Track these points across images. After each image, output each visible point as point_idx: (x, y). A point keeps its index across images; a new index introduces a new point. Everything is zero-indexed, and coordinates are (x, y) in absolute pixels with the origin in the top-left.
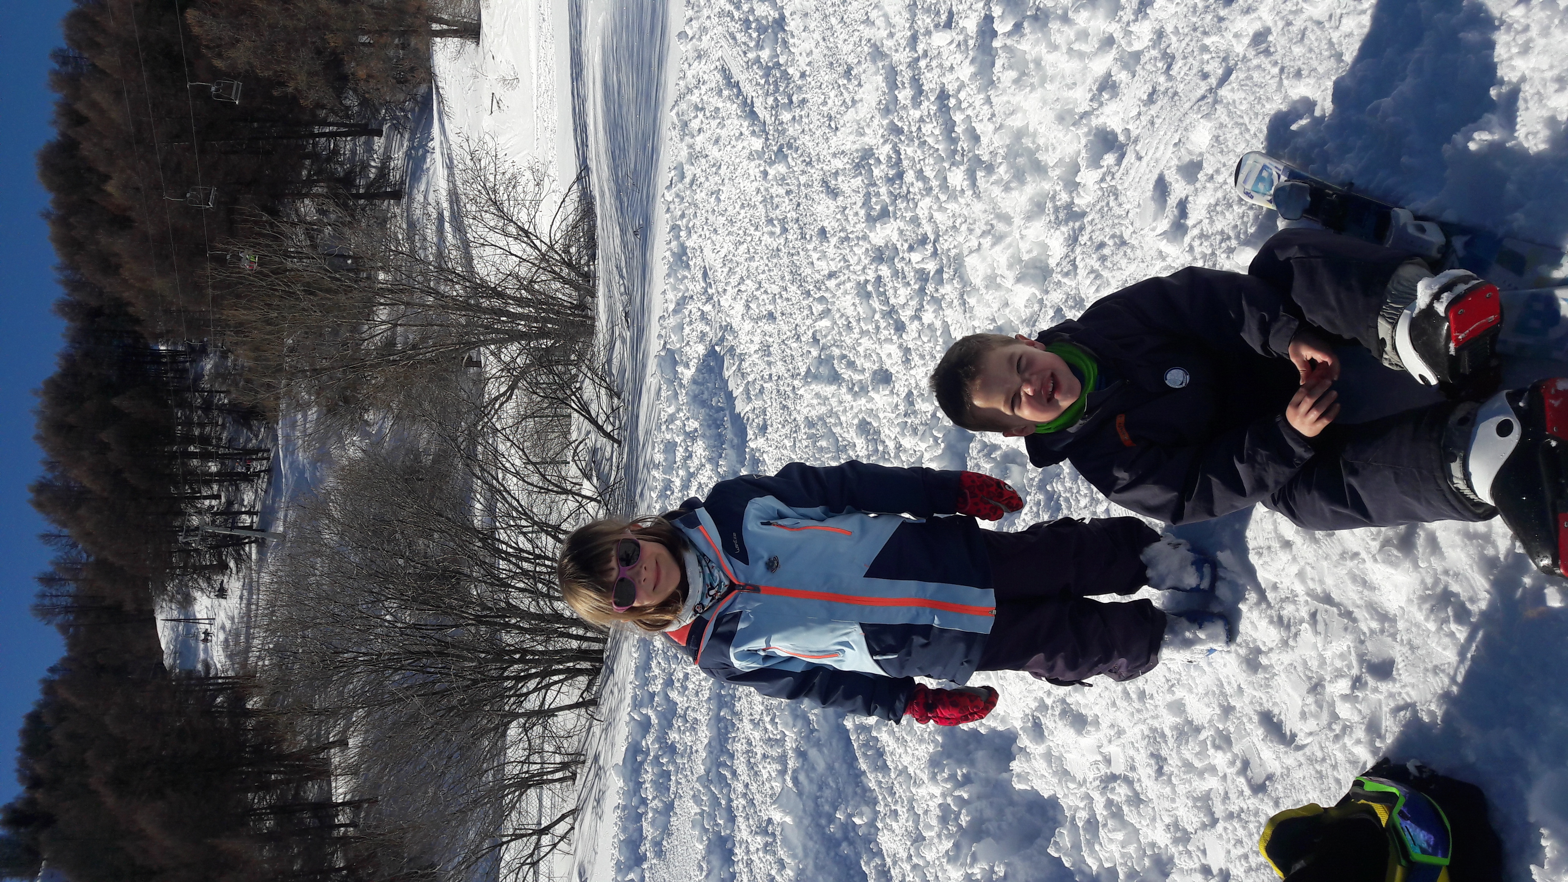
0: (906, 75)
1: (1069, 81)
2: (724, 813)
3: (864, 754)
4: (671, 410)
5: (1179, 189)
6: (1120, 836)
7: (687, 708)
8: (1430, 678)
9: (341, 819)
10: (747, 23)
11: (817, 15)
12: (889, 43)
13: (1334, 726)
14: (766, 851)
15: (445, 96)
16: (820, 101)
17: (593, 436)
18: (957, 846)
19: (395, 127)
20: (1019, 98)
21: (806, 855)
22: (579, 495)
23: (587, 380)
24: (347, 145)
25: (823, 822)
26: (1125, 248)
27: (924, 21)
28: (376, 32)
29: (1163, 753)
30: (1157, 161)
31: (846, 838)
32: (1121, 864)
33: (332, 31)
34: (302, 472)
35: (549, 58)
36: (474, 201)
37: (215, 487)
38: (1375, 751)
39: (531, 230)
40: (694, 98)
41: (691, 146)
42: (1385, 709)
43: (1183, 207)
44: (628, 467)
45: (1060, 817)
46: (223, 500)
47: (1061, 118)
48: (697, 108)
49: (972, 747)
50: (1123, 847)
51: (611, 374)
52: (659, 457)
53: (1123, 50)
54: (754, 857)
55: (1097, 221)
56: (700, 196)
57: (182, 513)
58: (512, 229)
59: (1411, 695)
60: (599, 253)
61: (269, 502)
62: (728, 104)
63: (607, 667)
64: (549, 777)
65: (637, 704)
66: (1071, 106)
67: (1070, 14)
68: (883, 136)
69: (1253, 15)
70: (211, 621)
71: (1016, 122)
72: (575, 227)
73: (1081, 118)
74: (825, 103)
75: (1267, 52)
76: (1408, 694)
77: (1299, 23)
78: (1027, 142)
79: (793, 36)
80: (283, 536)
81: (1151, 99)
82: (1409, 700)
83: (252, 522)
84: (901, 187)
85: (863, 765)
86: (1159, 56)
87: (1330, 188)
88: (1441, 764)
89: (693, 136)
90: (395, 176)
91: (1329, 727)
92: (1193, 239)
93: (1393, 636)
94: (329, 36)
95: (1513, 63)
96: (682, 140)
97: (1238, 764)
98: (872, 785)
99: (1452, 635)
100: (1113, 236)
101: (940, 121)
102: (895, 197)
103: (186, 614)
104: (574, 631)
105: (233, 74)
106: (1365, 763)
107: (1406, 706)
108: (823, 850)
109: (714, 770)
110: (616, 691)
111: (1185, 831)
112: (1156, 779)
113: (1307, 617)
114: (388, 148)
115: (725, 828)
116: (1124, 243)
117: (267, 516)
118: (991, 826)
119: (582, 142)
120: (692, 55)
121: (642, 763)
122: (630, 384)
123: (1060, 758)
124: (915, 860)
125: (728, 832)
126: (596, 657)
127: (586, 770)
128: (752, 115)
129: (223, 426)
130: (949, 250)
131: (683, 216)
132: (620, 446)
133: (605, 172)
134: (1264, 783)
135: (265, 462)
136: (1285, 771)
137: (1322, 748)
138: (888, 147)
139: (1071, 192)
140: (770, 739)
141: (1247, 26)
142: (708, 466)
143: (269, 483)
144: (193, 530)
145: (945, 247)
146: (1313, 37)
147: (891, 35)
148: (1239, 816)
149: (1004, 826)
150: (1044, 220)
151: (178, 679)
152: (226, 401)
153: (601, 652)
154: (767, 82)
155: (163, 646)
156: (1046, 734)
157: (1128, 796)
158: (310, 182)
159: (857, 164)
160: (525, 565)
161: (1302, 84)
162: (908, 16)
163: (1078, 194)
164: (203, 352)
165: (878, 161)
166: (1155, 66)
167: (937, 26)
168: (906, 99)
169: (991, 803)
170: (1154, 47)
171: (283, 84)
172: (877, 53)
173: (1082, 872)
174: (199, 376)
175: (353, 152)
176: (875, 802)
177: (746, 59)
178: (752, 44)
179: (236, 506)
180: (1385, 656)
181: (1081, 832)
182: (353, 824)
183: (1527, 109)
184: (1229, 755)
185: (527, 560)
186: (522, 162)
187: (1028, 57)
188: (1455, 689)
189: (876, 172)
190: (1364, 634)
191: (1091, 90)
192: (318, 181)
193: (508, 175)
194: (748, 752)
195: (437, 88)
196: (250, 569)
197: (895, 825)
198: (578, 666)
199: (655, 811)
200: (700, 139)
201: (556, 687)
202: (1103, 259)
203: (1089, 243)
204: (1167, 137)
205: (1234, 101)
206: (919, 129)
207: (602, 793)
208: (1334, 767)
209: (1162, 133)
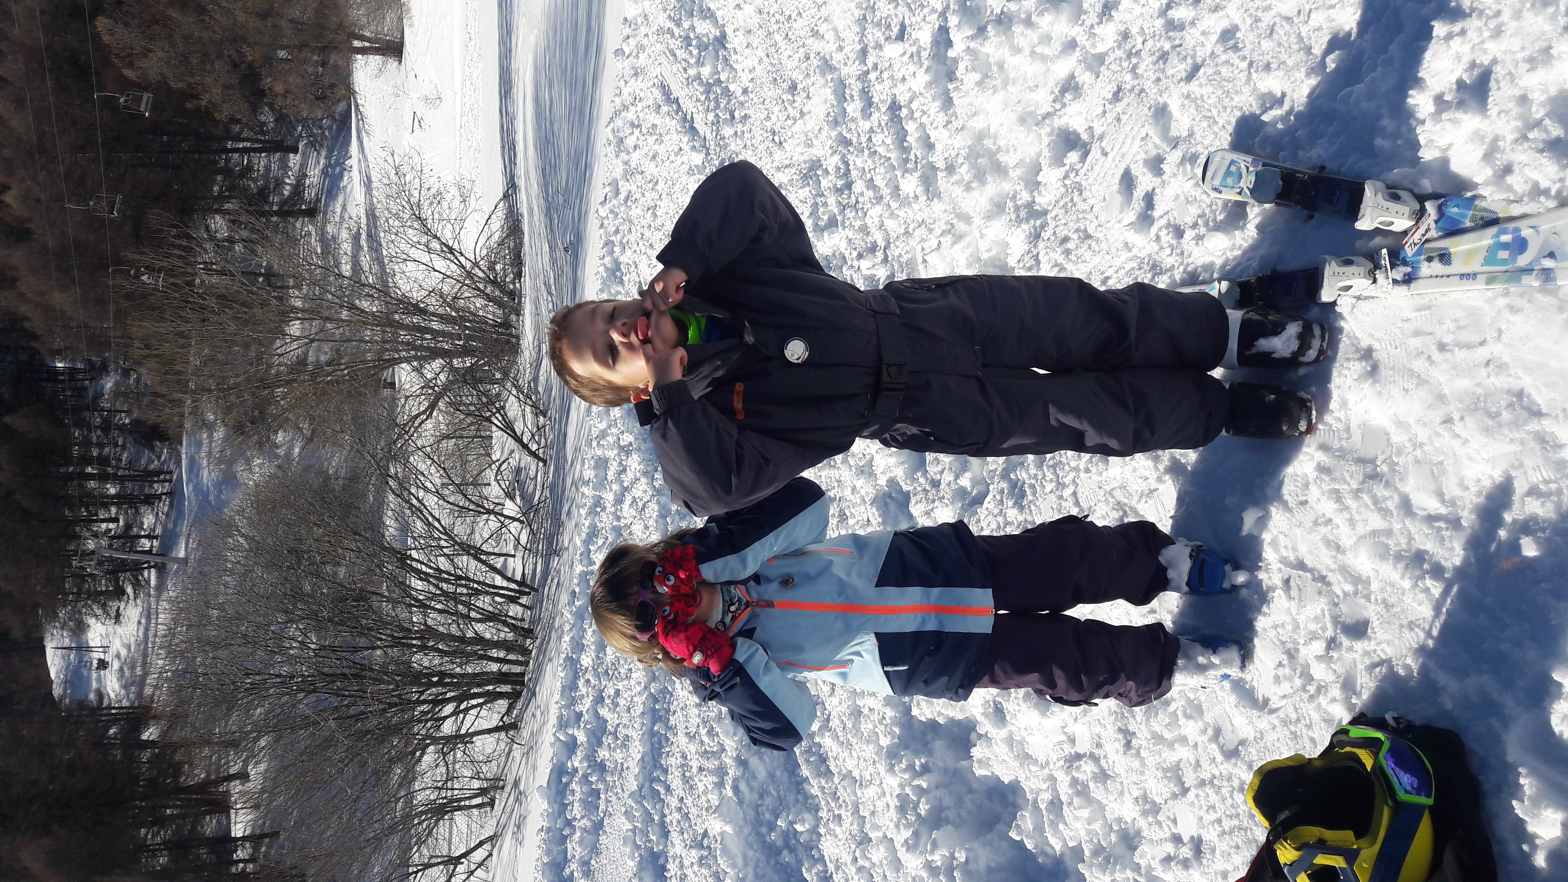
0: (855, 87)
1: (1031, 84)
2: (657, 829)
3: (807, 761)
4: (603, 426)
5: (1145, 181)
6: (1085, 813)
7: (618, 725)
8: (1407, 634)
9: (240, 854)
10: (687, 40)
11: (761, 32)
12: (838, 57)
13: (1308, 688)
14: (701, 865)
15: (365, 114)
16: (763, 117)
17: (516, 455)
18: (916, 834)
19: (311, 145)
20: (981, 100)
21: (746, 864)
22: (502, 515)
23: (512, 398)
24: (261, 162)
25: (764, 830)
26: (1089, 242)
27: (874, 35)
28: (295, 46)
29: (1131, 728)
30: (1123, 156)
31: (787, 846)
32: (1086, 841)
33: (249, 45)
34: (206, 495)
35: (475, 76)
36: (397, 217)
37: (113, 510)
38: (1350, 707)
39: (456, 246)
40: (630, 115)
41: (626, 163)
42: (1360, 666)
43: (1149, 200)
44: (553, 487)
45: (1020, 802)
46: (121, 523)
47: (1022, 120)
48: (632, 125)
49: (929, 737)
50: (1089, 824)
51: (537, 392)
52: (589, 474)
53: (1087, 52)
54: (689, 872)
55: (1060, 217)
56: (635, 212)
57: (77, 537)
58: (435, 245)
59: (1387, 651)
60: (526, 270)
61: (170, 526)
62: (668, 120)
63: (529, 690)
64: (467, 803)
65: (563, 724)
66: (1032, 108)
67: (1033, 17)
68: (831, 147)
69: (1221, 13)
70: (105, 648)
71: (978, 124)
72: (501, 244)
73: (1044, 118)
74: (768, 118)
75: (1235, 48)
76: (1382, 650)
77: (1267, 19)
78: (988, 143)
79: (736, 52)
80: (185, 561)
81: (1117, 96)
82: (1384, 657)
83: (152, 546)
84: (849, 197)
85: (805, 771)
86: (1124, 56)
87: (1300, 172)
88: (1418, 715)
89: (628, 153)
90: (310, 194)
91: (1304, 689)
92: (1160, 229)
93: (1367, 598)
94: (246, 49)
95: (1485, 46)
96: (617, 156)
97: (1210, 732)
98: (815, 791)
99: (1427, 590)
100: (1077, 231)
101: (892, 131)
102: (843, 208)
103: (78, 642)
104: (494, 653)
105: (143, 86)
106: (1340, 721)
107: (1381, 663)
108: (763, 858)
109: (647, 785)
110: (538, 714)
111: (1154, 803)
112: (1125, 753)
113: (1279, 583)
114: (303, 165)
115: (658, 843)
116: (1089, 237)
117: (168, 540)
118: (951, 814)
119: (510, 159)
120: (629, 72)
121: (567, 784)
122: (558, 402)
123: (1021, 743)
124: (861, 862)
125: (661, 847)
126: (517, 680)
127: (505, 795)
128: (692, 130)
129: (124, 447)
130: (900, 255)
131: (617, 232)
132: (545, 465)
133: (535, 189)
134: (1237, 749)
135: (167, 484)
136: (1258, 735)
137: (1296, 709)
138: (836, 159)
139: (1032, 192)
140: (706, 752)
141: (1215, 24)
142: (643, 480)
143: (171, 506)
144: (88, 554)
145: (896, 254)
146: (1282, 33)
147: (841, 49)
148: (1211, 782)
149: (963, 812)
150: (1004, 219)
151: (68, 710)
152: (127, 421)
153: (523, 674)
154: (708, 98)
155: (53, 675)
156: (1008, 718)
157: (1094, 773)
158: (222, 198)
159: (805, 175)
160: (445, 586)
161: (1271, 77)
162: (858, 30)
163: (1040, 193)
164: (104, 369)
165: (826, 172)
166: (1120, 65)
167: (888, 39)
168: (855, 112)
169: (950, 793)
170: (1119, 47)
171: (197, 97)
172: (827, 66)
173: (1044, 853)
174: (99, 395)
175: (268, 169)
176: (817, 808)
177: (685, 76)
178: (692, 61)
179: (135, 530)
180: (1359, 617)
181: (1044, 813)
182: (252, 860)
183: (1499, 89)
184: (1200, 724)
185: (447, 581)
186: (448, 178)
187: (991, 60)
188: (1430, 643)
189: (824, 183)
190: (1338, 597)
191: (1052, 92)
192: (230, 197)
193: (433, 191)
194: (682, 766)
195: (357, 106)
196: (149, 595)
197: (838, 830)
198: (498, 690)
199: (584, 830)
200: (635, 156)
201: (474, 712)
202: (1067, 252)
203: (1052, 238)
204: (1134, 133)
205: (1202, 96)
206: (870, 139)
207: (522, 818)
208: (1309, 727)
209: (1129, 129)
